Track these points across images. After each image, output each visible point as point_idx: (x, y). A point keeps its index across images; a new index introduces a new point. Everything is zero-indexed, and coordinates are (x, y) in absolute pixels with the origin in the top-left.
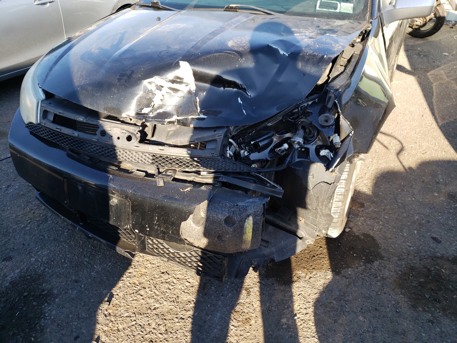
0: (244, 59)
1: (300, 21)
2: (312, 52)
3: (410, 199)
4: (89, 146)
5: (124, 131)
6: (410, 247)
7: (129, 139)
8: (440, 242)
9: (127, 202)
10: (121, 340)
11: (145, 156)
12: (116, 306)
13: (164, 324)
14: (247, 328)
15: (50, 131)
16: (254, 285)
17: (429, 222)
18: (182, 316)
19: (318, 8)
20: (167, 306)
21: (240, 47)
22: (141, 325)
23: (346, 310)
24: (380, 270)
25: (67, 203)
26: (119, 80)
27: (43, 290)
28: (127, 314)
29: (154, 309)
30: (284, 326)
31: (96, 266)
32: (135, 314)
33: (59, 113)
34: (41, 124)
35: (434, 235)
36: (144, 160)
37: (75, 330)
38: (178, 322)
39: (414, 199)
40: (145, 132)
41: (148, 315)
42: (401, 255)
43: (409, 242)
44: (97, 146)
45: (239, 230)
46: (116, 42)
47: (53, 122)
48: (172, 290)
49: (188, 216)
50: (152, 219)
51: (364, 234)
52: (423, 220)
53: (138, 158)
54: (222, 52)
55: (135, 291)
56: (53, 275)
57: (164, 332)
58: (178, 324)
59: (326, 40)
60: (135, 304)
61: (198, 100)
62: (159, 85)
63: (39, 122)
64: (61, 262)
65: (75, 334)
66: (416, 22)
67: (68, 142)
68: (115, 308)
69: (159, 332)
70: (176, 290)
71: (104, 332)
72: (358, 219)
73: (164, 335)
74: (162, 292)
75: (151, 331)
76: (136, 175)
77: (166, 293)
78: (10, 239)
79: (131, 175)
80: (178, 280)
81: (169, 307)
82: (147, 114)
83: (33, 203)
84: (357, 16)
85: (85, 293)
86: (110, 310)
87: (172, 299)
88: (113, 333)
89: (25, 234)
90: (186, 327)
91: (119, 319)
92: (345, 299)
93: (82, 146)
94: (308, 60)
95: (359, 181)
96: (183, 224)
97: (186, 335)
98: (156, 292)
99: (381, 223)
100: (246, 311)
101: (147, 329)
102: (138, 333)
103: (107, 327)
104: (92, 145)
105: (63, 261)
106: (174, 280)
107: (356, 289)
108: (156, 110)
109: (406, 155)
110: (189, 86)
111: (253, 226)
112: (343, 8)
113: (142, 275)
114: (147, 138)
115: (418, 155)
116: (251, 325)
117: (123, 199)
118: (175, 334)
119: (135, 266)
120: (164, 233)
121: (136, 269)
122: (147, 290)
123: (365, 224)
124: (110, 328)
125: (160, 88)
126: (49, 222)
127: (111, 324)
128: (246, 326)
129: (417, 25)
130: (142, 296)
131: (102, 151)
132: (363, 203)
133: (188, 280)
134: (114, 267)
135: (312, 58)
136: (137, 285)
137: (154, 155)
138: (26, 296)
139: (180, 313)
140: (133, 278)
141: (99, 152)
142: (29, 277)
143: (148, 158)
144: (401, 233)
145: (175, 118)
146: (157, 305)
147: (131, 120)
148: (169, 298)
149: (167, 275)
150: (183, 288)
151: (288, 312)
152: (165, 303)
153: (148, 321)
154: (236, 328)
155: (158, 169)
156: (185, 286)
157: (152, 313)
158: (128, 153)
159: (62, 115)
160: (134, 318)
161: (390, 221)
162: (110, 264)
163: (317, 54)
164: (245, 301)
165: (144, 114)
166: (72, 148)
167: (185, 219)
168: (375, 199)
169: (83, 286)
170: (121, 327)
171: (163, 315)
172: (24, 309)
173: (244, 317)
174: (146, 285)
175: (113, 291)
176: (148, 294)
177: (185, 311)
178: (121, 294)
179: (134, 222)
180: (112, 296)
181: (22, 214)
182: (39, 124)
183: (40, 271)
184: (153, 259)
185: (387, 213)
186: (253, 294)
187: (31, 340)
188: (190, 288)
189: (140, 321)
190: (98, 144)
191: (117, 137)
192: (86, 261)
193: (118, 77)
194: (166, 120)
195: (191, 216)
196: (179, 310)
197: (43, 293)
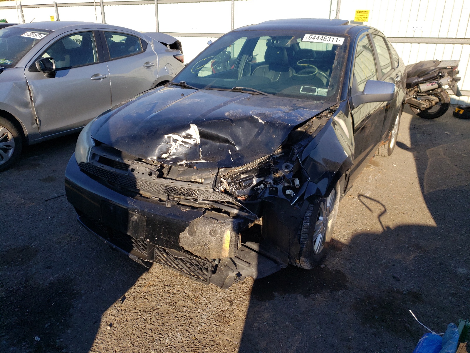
0: (234, 124)
1: (283, 100)
2: (281, 121)
3: (382, 247)
4: (122, 179)
5: (148, 169)
6: (372, 282)
7: (151, 174)
8: (399, 280)
9: (143, 218)
10: (128, 327)
11: (160, 187)
12: (127, 305)
13: (162, 320)
14: (226, 327)
15: (95, 168)
16: (237, 299)
17: (394, 265)
18: (177, 315)
19: (301, 92)
20: (166, 308)
21: (233, 116)
22: (144, 319)
23: (308, 322)
24: (343, 297)
25: (100, 220)
26: (148, 134)
27: (74, 290)
28: (135, 311)
29: (156, 309)
30: (255, 328)
31: (116, 277)
32: (141, 311)
33: (104, 155)
34: (90, 163)
35: (395, 275)
36: (159, 190)
37: (94, 318)
38: (173, 319)
39: (385, 247)
40: (163, 172)
41: (150, 313)
42: (364, 287)
43: (373, 278)
44: (128, 179)
45: (220, 240)
46: (149, 109)
47: (99, 162)
48: (172, 297)
49: (185, 228)
50: (160, 231)
51: (336, 271)
52: (389, 263)
53: (155, 188)
54: (220, 119)
55: (143, 296)
56: (82, 280)
57: (161, 324)
58: (173, 320)
59: (294, 114)
60: (142, 305)
61: (201, 150)
62: (175, 139)
63: (88, 161)
64: (89, 273)
65: (94, 321)
66: (422, 105)
67: (107, 176)
68: (126, 306)
69: (158, 324)
70: (175, 298)
71: (116, 321)
72: (334, 259)
73: (161, 326)
74: (163, 298)
75: (151, 323)
76: (152, 200)
77: (166, 299)
78: (52, 254)
79: (149, 200)
80: (178, 291)
81: (167, 309)
82: (165, 158)
83: (72, 230)
84: (330, 98)
85: (105, 294)
86: (122, 307)
87: (171, 304)
88: (122, 322)
89: (63, 252)
90: (178, 322)
91: (128, 314)
92: (309, 314)
93: (117, 179)
94: (277, 127)
95: (341, 231)
96: (181, 234)
97: (178, 328)
98: (159, 298)
99: (353, 263)
100: (227, 316)
101: (148, 322)
102: (141, 324)
103: (118, 318)
104: (124, 178)
105: (90, 272)
106: (174, 291)
107: (320, 308)
108: (171, 156)
109: (388, 213)
110: (196, 140)
111: (230, 238)
112: (320, 92)
113: (150, 286)
114: (163, 176)
115: (399, 214)
116: (229, 326)
117: (141, 216)
118: (169, 327)
119: (145, 279)
120: (167, 241)
121: (146, 281)
122: (153, 296)
123: (339, 263)
124: (121, 319)
125: (175, 141)
126: (82, 245)
127: (121, 316)
128: (225, 326)
129: (423, 108)
130: (148, 300)
131: (131, 183)
132: (341, 248)
133: (185, 292)
134: (129, 279)
135: (280, 126)
136: (145, 292)
137: (166, 186)
138: (60, 293)
139: (175, 314)
140: (143, 288)
141: (129, 183)
142: (63, 281)
143: (162, 188)
144: (368, 272)
145: (184, 162)
146: (158, 307)
147: (153, 162)
148: (168, 303)
149: (169, 287)
150: (180, 297)
151: (261, 319)
152: (165, 306)
153: (150, 316)
154: (217, 327)
155: (168, 196)
156: (182, 296)
157: (154, 311)
158: (149, 184)
159: (105, 157)
160: (140, 314)
161: (361, 263)
162: (126, 277)
163: (284, 123)
164: (228, 309)
165: (163, 158)
166: (109, 180)
167: (183, 231)
168: (353, 246)
169: (103, 290)
170: (129, 319)
171: (162, 313)
172: (59, 301)
173: (224, 320)
174: (152, 293)
175: (126, 295)
176: (152, 299)
177: (180, 312)
178: (132, 298)
179: (147, 234)
180: (125, 298)
181: (62, 238)
182: (89, 163)
183: (72, 277)
184: (160, 275)
185: (359, 257)
186: (234, 305)
187: (62, 321)
188: (186, 297)
189: (144, 316)
190: (128, 178)
191: (142, 173)
192: (108, 273)
193: (148, 132)
194: (178, 163)
195: (187, 228)
196: (175, 311)
197: (73, 292)
